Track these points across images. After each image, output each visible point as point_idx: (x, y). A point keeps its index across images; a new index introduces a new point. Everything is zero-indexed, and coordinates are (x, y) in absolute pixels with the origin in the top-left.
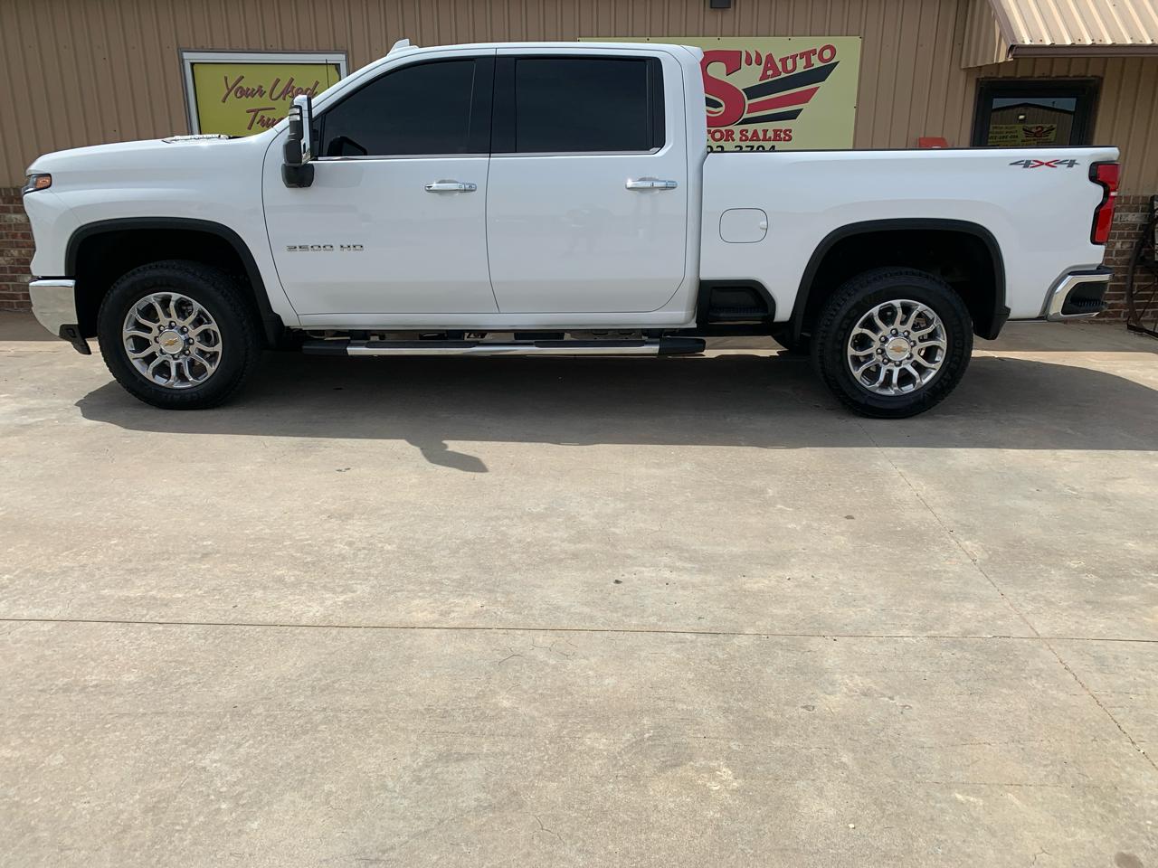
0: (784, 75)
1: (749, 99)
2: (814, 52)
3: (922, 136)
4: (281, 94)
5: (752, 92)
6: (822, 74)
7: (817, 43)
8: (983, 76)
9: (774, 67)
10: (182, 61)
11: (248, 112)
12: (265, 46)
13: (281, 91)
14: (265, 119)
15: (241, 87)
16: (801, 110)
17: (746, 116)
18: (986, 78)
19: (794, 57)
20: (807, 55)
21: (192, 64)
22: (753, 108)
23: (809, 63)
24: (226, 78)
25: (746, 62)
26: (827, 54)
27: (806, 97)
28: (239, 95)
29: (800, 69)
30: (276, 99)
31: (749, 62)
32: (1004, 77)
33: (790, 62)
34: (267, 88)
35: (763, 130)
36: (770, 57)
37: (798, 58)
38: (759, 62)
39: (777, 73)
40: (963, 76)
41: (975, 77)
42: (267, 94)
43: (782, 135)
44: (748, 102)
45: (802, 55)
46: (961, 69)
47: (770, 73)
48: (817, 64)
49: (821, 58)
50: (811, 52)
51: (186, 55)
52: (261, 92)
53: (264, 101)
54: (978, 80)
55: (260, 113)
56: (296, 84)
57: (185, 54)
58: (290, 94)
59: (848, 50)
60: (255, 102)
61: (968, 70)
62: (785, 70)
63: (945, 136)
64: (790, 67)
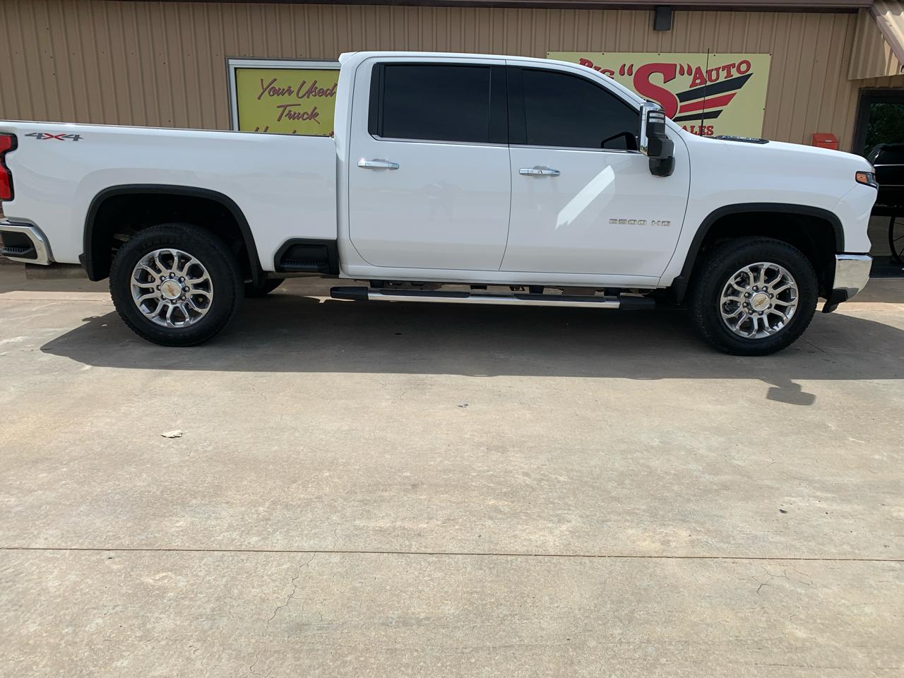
0: (709, 83)
1: (681, 102)
2: (733, 65)
3: (815, 133)
4: (307, 93)
5: (684, 96)
6: (738, 83)
7: (736, 58)
8: (864, 86)
9: (701, 76)
10: (227, 66)
11: (278, 107)
12: (296, 55)
13: (307, 90)
14: (292, 113)
15: (273, 87)
16: (721, 111)
17: (678, 115)
18: (866, 87)
19: (717, 70)
20: (728, 68)
21: (236, 69)
22: (683, 109)
23: (729, 74)
24: (262, 80)
25: (680, 73)
26: (744, 67)
27: (725, 101)
28: (271, 93)
29: (722, 79)
30: (302, 97)
31: (682, 73)
32: (880, 88)
33: (714, 73)
34: (295, 89)
35: (691, 127)
36: (698, 69)
37: (721, 70)
38: (690, 73)
39: (703, 81)
40: (848, 85)
41: (859, 86)
42: (295, 93)
43: (706, 131)
44: (680, 104)
45: (724, 68)
46: (847, 80)
47: (698, 81)
48: (735, 74)
49: (739, 71)
50: (731, 65)
51: (231, 62)
52: (290, 91)
53: (292, 99)
54: (860, 88)
55: (288, 108)
56: (319, 86)
57: (230, 60)
58: (313, 93)
59: (760, 65)
60: (285, 99)
61: (854, 81)
62: (711, 80)
63: (833, 133)
64: (714, 77)
